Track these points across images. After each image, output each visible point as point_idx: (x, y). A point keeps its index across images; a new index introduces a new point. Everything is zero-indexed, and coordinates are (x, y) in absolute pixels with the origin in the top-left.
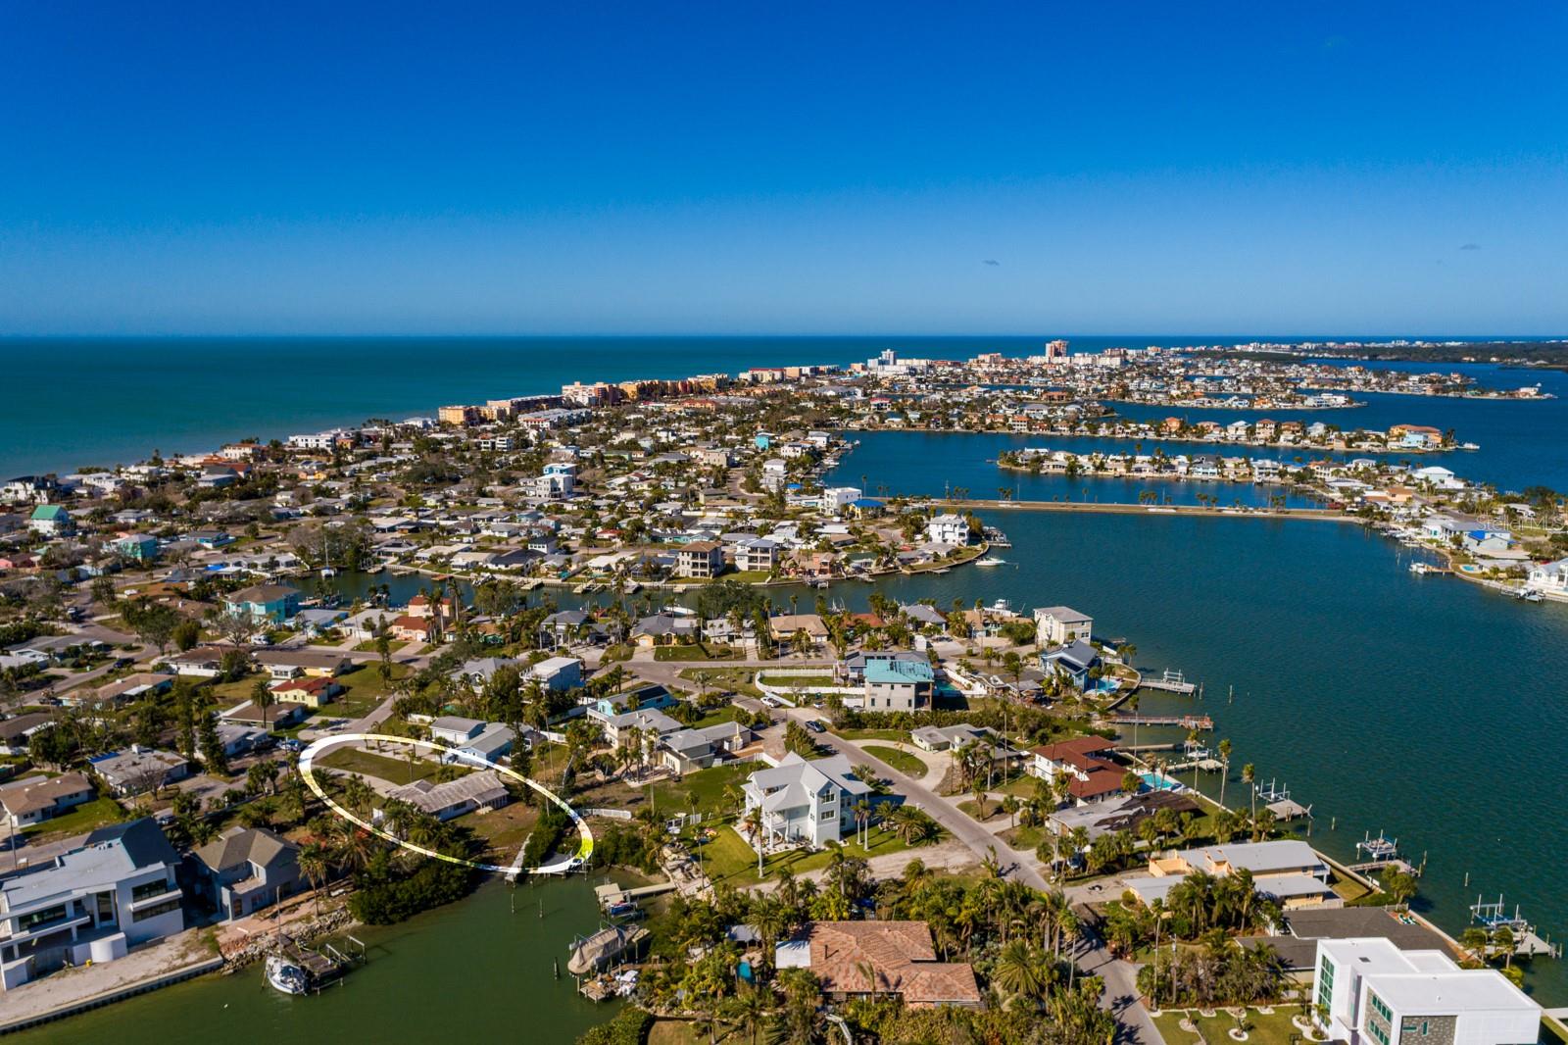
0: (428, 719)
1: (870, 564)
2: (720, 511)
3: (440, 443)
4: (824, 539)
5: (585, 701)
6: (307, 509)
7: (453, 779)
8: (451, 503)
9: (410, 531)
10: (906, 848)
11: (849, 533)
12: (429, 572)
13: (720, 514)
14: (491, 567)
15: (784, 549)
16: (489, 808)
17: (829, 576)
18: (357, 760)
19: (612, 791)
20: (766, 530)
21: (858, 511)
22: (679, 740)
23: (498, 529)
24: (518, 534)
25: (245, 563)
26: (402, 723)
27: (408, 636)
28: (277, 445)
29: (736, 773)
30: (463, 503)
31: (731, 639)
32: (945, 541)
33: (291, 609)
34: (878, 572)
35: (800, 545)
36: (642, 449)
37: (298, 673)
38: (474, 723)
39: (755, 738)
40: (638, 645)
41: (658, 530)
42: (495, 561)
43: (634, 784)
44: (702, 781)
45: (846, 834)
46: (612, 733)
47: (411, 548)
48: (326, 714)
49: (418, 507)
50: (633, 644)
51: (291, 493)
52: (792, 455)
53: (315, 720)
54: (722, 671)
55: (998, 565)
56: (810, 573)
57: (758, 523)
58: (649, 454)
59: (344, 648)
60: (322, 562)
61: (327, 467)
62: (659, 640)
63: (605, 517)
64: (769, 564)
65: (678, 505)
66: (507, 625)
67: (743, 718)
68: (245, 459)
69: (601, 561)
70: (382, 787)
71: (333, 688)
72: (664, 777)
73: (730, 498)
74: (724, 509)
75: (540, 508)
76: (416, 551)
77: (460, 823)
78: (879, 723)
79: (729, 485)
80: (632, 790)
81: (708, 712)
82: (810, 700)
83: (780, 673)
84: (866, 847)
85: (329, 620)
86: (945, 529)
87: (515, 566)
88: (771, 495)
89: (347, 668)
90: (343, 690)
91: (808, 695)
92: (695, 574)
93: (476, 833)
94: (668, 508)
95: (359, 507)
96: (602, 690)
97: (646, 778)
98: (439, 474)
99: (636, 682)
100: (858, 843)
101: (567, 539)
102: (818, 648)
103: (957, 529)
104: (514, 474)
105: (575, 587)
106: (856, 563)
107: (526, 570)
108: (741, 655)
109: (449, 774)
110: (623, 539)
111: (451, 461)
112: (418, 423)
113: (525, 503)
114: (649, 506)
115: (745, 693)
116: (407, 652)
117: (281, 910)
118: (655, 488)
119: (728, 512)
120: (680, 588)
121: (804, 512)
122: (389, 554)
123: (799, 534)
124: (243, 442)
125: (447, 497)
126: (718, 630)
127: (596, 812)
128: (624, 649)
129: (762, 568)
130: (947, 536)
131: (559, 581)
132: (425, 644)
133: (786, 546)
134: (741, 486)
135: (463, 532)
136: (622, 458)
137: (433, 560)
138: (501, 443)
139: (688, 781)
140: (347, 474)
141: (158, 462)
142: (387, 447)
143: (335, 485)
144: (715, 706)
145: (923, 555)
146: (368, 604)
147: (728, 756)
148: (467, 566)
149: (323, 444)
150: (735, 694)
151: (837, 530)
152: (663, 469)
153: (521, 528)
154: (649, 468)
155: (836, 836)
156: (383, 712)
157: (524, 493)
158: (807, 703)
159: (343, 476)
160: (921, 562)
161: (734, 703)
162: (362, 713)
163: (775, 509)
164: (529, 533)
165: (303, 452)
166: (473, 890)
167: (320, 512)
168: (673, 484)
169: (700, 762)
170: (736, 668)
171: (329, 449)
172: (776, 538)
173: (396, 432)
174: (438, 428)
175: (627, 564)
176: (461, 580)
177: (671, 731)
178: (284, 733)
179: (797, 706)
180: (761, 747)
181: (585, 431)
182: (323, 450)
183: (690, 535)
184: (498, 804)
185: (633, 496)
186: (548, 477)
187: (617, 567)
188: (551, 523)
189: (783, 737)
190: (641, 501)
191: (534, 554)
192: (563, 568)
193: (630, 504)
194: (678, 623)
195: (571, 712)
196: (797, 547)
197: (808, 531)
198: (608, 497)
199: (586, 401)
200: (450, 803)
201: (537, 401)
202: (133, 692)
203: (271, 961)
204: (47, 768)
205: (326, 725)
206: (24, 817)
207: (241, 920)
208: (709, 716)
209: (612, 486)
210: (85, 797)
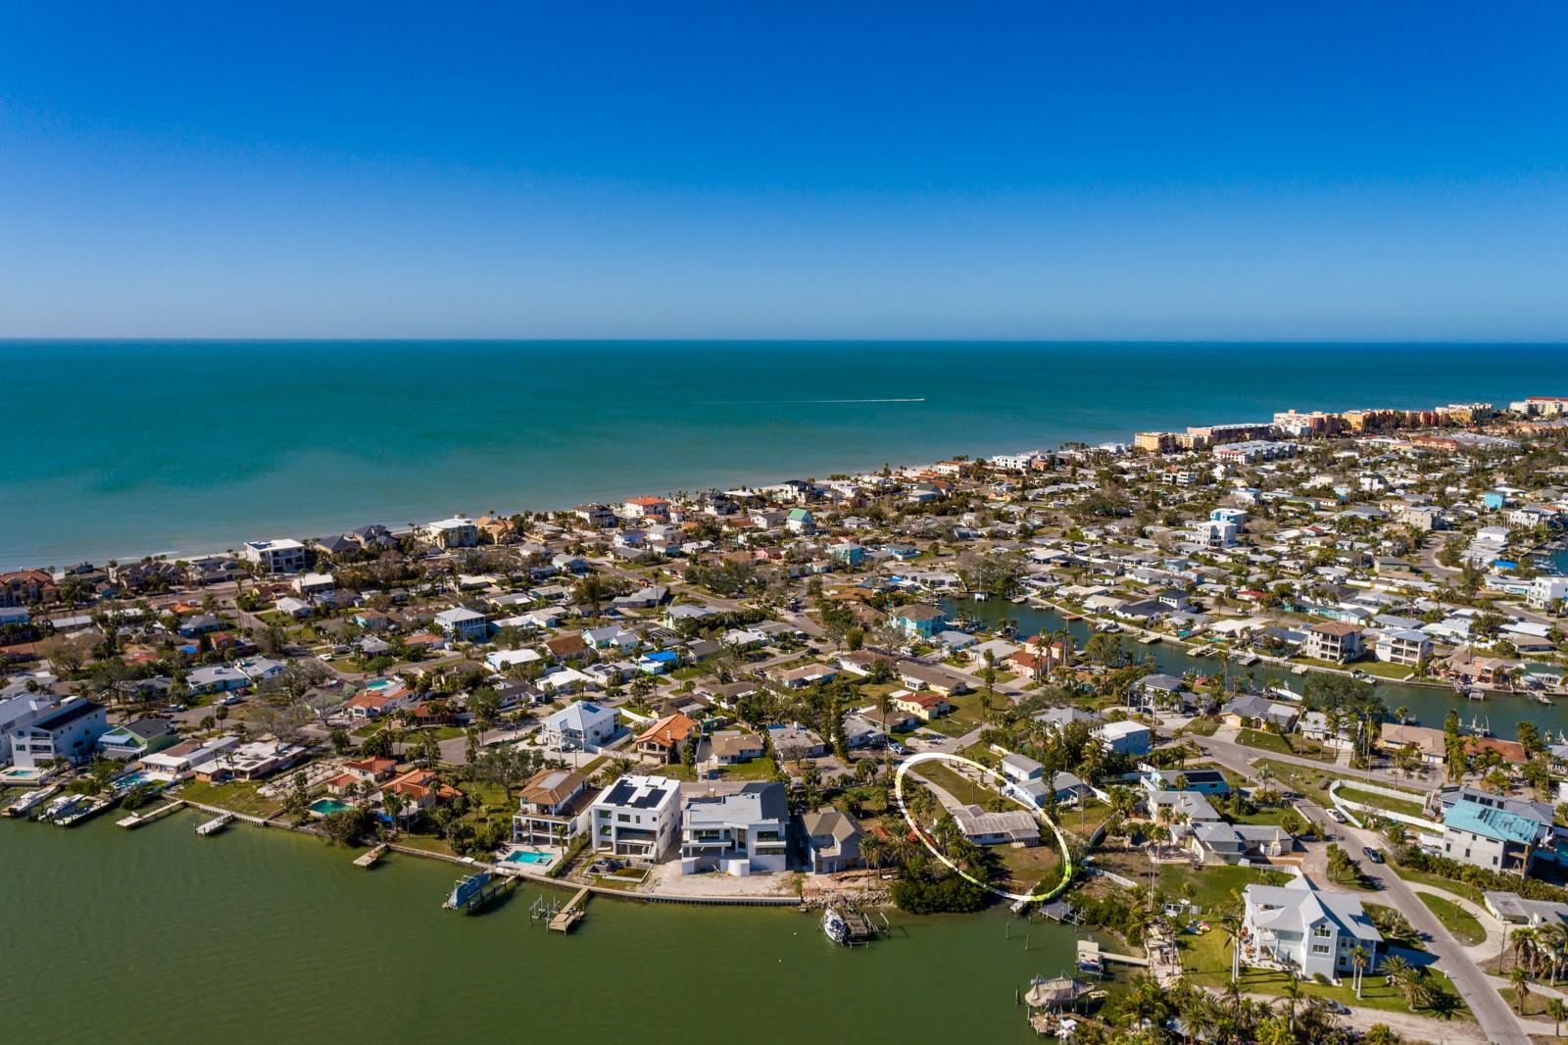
0: (1005, 752)
1: (1555, 681)
2: (1392, 584)
3: (1124, 471)
4: (1505, 640)
5: (1145, 767)
6: (984, 531)
7: (1000, 811)
8: (1110, 540)
9: (1062, 565)
10: (1405, 1010)
11: (1548, 636)
12: (1062, 609)
13: (1391, 589)
14: (1119, 614)
16: (1023, 844)
17: (1490, 686)
18: (940, 774)
19: (1133, 860)
20: (1438, 617)
23: (1140, 575)
24: (1158, 583)
25: (920, 578)
26: (985, 749)
27: (1019, 670)
28: (982, 463)
30: (1121, 541)
31: (1327, 737)
36: (1336, 496)
37: (923, 687)
39: (1297, 849)
40: (1224, 722)
42: (1124, 609)
43: (1154, 860)
44: (1221, 876)
45: (1343, 973)
46: (1153, 805)
47: (1054, 584)
48: (932, 728)
49: (1079, 541)
50: (1220, 721)
51: (977, 513)
52: (1525, 522)
53: (921, 731)
54: (1300, 769)
56: (1466, 679)
58: (1343, 504)
59: (966, 671)
60: (977, 585)
61: (1015, 489)
62: (1247, 722)
63: (1256, 574)
64: (1416, 660)
65: (1343, 571)
66: (1102, 678)
67: (1294, 825)
68: (952, 475)
69: (1228, 625)
70: (947, 800)
71: (943, 707)
72: (1187, 861)
73: (1413, 571)
75: (1194, 556)
76: (1057, 587)
77: (995, 850)
78: (1450, 871)
79: (1422, 552)
81: (1261, 810)
82: (1380, 824)
83: (1364, 787)
84: (1358, 995)
85: (962, 644)
87: (1141, 617)
89: (962, 690)
90: (952, 709)
91: (1382, 819)
92: (1323, 656)
93: (1004, 862)
94: (1333, 573)
96: (1163, 762)
97: (1170, 856)
98: (1108, 508)
99: (1204, 760)
100: (1353, 988)
101: (1204, 595)
104: (1184, 514)
105: (1190, 648)
107: (1150, 622)
108: (1331, 756)
109: (1000, 805)
110: (1262, 603)
111: (1126, 493)
112: (1112, 448)
113: (1180, 549)
114: (1308, 569)
115: (1314, 799)
116: (1014, 685)
117: (846, 878)
118: (1329, 546)
119: (1401, 587)
120: (1299, 668)
121: (1503, 599)
122: (1034, 587)
124: (955, 459)
125: (1108, 533)
126: (1315, 725)
127: (1107, 874)
128: (1208, 724)
129: (1406, 661)
131: (1177, 640)
132: (1032, 681)
133: (1454, 640)
134: (1437, 556)
135: (1108, 572)
136: (1306, 506)
137: (1069, 599)
138: (1182, 478)
139: (1206, 871)
140: (1030, 498)
141: (886, 473)
142: (1074, 472)
143: (1015, 508)
144: (1271, 805)
146: (999, 633)
147: (1259, 859)
148: (1097, 610)
149: (1019, 466)
150: (1302, 796)
153: (1165, 576)
154: (1332, 522)
156: (972, 738)
157: (1184, 538)
158: (1376, 827)
159: (1026, 499)
161: (1295, 807)
162: (959, 733)
164: (1170, 583)
165: (1000, 472)
166: (984, 909)
167: (993, 536)
169: (1226, 858)
170: (1315, 770)
171: (1024, 470)
172: (1442, 629)
173: (1087, 457)
174: (1129, 454)
175: (1252, 633)
176: (1088, 622)
177: (1205, 820)
178: (895, 736)
179: (1365, 827)
180: (1301, 860)
181: (1280, 468)
182: (1019, 472)
183: (1340, 610)
184: (1030, 843)
185: (1297, 554)
186: (1211, 523)
187: (1242, 635)
188: (1193, 576)
190: (1302, 562)
191: (1164, 607)
192: (1186, 627)
193: (1289, 564)
194: (1275, 709)
195: (1127, 776)
198: (1270, 552)
199: (1297, 432)
200: (989, 831)
201: (1241, 431)
202: (809, 678)
203: (828, 912)
204: (744, 725)
205: (926, 737)
206: (722, 758)
207: (820, 876)
208: (1264, 813)
209: (1282, 539)
210: (758, 753)
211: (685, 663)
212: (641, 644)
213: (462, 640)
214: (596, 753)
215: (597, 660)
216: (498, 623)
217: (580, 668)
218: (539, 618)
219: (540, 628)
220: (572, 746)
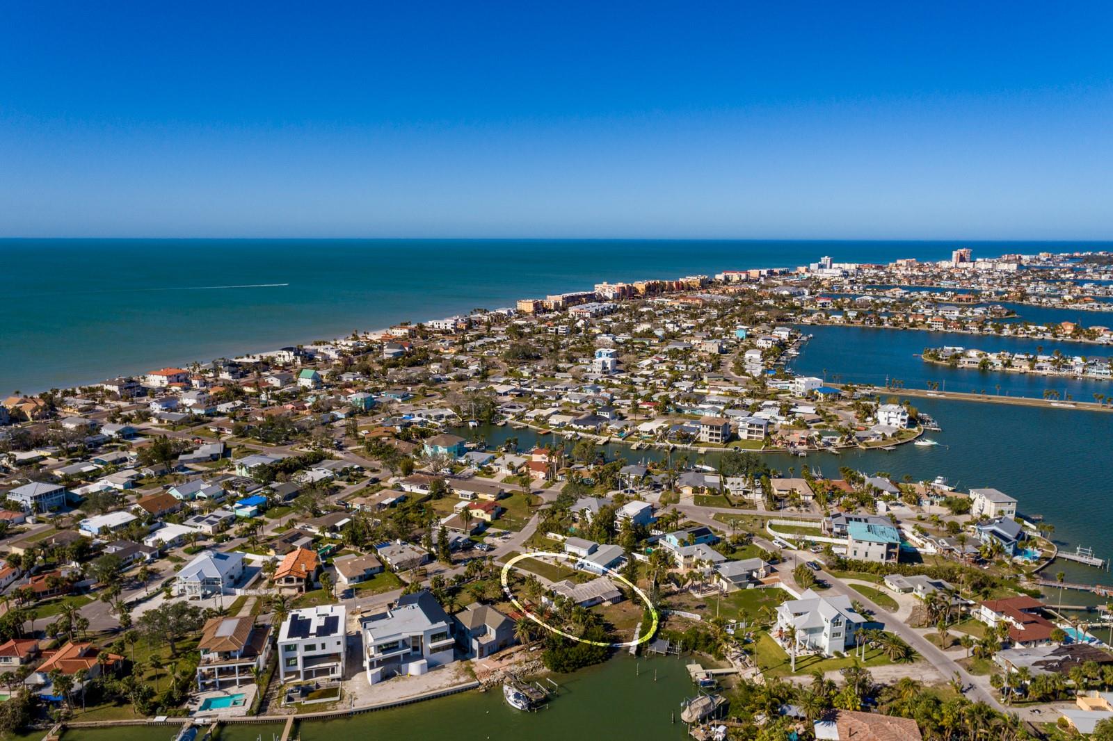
0: (560, 537)
1: (835, 440)
3: (520, 327)
4: (800, 418)
5: (656, 533)
6: (451, 376)
7: (586, 582)
8: (539, 375)
9: (518, 395)
10: (889, 663)
11: (817, 413)
12: (536, 427)
13: (720, 392)
14: (575, 426)
15: (770, 423)
19: (685, 599)
20: (756, 408)
21: (821, 395)
22: (726, 569)
23: (573, 397)
24: (586, 402)
25: (424, 415)
26: (543, 537)
27: (533, 474)
28: (421, 326)
29: (764, 595)
30: (546, 376)
31: (745, 493)
32: (889, 424)
33: (461, 452)
34: (841, 446)
35: (782, 420)
36: (656, 337)
37: (474, 497)
38: (592, 544)
39: (773, 571)
40: (682, 492)
41: (679, 404)
42: (576, 422)
44: (742, 598)
45: (848, 648)
46: (679, 559)
47: (522, 410)
48: (497, 527)
49: (519, 377)
50: (679, 492)
51: (440, 364)
52: (765, 346)
53: (490, 530)
54: (742, 517)
55: (932, 446)
57: (749, 402)
58: (662, 341)
59: (497, 480)
60: (470, 416)
61: (456, 344)
62: (695, 490)
63: (642, 391)
64: (763, 436)
65: (688, 384)
66: (597, 473)
67: (764, 556)
68: (405, 336)
69: (645, 427)
71: (498, 509)
72: (716, 592)
73: (725, 380)
74: (723, 388)
75: (597, 382)
76: (525, 411)
78: (860, 568)
79: (722, 368)
80: (697, 600)
81: (738, 548)
82: (807, 545)
83: (783, 523)
84: (864, 659)
86: (890, 415)
87: (590, 427)
88: (754, 379)
89: (502, 495)
90: (504, 510)
91: (806, 541)
94: (684, 386)
95: (483, 375)
96: (665, 525)
97: (705, 591)
98: (526, 353)
99: (686, 520)
100: (857, 655)
101: (619, 407)
102: (806, 504)
103: (899, 416)
104: (575, 354)
105: (632, 445)
106: (825, 439)
107: (598, 430)
108: (753, 505)
109: (580, 577)
110: (656, 409)
111: (532, 342)
112: (504, 312)
113: (587, 378)
114: (670, 385)
115: (760, 535)
116: (536, 486)
118: (671, 370)
119: (726, 391)
120: (702, 450)
121: (781, 394)
122: (508, 413)
123: (781, 414)
125: (535, 371)
127: (677, 613)
128: (672, 495)
129: (757, 438)
130: (891, 420)
131: (620, 440)
132: (546, 481)
133: (772, 422)
134: (732, 369)
135: (551, 398)
136: (644, 344)
137: (537, 419)
138: (560, 329)
139: (732, 597)
140: (468, 350)
141: (356, 338)
142: (489, 330)
143: (463, 358)
144: (742, 544)
145: (875, 435)
147: (757, 583)
148: (559, 425)
149: (449, 327)
150: (754, 535)
151: (806, 411)
152: (674, 354)
153: (588, 397)
154: (664, 353)
155: (841, 650)
156: (530, 530)
157: (585, 370)
158: (805, 548)
159: (466, 351)
160: (873, 440)
161: (754, 543)
162: (518, 529)
163: (760, 392)
164: (594, 401)
167: (460, 379)
168: (684, 366)
169: (740, 585)
170: (751, 516)
172: (764, 415)
174: (518, 316)
175: (663, 430)
176: (558, 434)
177: (719, 562)
178: (475, 538)
179: (799, 549)
180: (779, 577)
182: (449, 332)
183: (703, 409)
184: (615, 601)
185: (657, 375)
186: (599, 360)
187: (657, 431)
188: (606, 396)
189: (792, 571)
190: (662, 380)
191: (602, 419)
192: (621, 431)
193: (658, 382)
194: (708, 479)
195: (648, 540)
196: (779, 422)
197: (786, 411)
198: (642, 376)
199: (611, 296)
200: (588, 598)
201: (579, 296)
202: (386, 502)
203: (506, 688)
204: (352, 549)
205: (499, 535)
206: (351, 579)
207: (483, 659)
208: (739, 551)
209: (641, 366)
210: (377, 570)
211: (275, 504)
212: (225, 493)
213: (42, 512)
214: (234, 594)
215: (192, 512)
216: (77, 491)
217: (181, 521)
218: (116, 482)
219: (120, 491)
220: (209, 592)
